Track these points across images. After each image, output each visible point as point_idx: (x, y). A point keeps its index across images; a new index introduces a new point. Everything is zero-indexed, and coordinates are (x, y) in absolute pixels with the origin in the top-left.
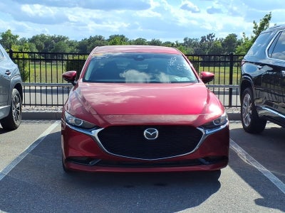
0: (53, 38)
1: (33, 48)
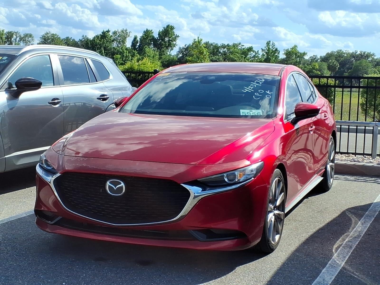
0: (353, 55)
1: (324, 69)
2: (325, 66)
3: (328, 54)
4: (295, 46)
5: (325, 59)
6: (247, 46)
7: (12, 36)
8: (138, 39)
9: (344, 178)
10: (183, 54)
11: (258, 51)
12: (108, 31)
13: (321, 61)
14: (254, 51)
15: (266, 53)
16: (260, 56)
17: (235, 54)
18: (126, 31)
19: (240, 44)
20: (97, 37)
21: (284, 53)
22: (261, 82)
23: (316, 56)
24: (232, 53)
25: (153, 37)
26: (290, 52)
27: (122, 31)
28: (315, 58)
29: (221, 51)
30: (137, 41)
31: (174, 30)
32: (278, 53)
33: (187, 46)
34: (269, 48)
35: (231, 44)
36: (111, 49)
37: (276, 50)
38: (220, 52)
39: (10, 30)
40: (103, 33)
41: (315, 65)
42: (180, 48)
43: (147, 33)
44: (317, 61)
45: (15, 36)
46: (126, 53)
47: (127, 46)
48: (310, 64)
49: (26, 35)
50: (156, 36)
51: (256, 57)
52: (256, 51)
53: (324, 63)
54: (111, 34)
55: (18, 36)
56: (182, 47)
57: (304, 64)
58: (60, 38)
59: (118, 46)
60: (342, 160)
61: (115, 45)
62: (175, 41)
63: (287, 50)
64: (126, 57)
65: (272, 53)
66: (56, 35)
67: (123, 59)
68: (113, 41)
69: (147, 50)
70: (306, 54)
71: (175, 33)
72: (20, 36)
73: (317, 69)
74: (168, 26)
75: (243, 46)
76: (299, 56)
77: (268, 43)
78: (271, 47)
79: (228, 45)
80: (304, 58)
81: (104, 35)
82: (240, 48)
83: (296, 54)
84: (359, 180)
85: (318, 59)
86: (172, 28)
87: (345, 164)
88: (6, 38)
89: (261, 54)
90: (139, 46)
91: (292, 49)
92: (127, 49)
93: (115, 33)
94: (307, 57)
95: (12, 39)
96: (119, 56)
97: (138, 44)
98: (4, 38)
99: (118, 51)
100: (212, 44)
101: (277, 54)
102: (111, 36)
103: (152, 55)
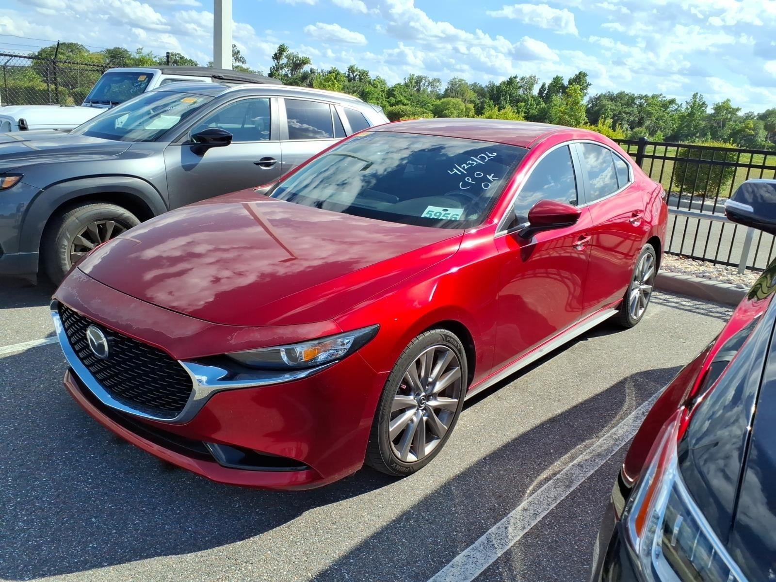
1: (760, 129)
2: (761, 125)
3: (768, 111)
4: (728, 100)
5: (763, 117)
6: (669, 97)
7: (421, 81)
8: (547, 86)
9: (676, 303)
10: (593, 104)
11: (681, 104)
12: (516, 77)
13: (757, 119)
14: (676, 104)
15: (691, 106)
16: (683, 110)
17: (652, 107)
18: (534, 77)
19: (661, 95)
20: (504, 83)
21: (712, 107)
22: (489, 157)
23: (753, 113)
24: (649, 105)
25: (563, 84)
26: (720, 107)
27: (531, 77)
28: (751, 116)
29: (638, 102)
30: (545, 88)
31: (587, 78)
32: (706, 108)
33: (598, 95)
34: (695, 101)
35: (650, 95)
36: (516, 96)
37: (704, 103)
38: (635, 104)
39: (420, 75)
40: (511, 79)
41: (749, 124)
42: (590, 97)
43: (557, 80)
44: (753, 118)
45: (424, 81)
46: (531, 101)
47: (534, 94)
48: (743, 122)
49: (434, 80)
50: (566, 83)
51: (679, 111)
52: (680, 104)
53: (761, 121)
54: (518, 80)
55: (427, 80)
56: (592, 96)
57: (735, 121)
58: (467, 83)
59: (524, 94)
60: (685, 272)
61: (521, 92)
62: (586, 89)
63: (717, 105)
64: (531, 105)
65: (698, 106)
66: (463, 80)
67: (526, 107)
68: (520, 87)
69: (554, 98)
70: (740, 109)
71: (588, 81)
72: (429, 81)
73: (751, 128)
74: (580, 73)
75: (665, 97)
76: (730, 112)
77: (695, 96)
78: (697, 100)
79: (646, 96)
80: (737, 115)
81: (511, 82)
82: (660, 99)
83: (727, 109)
84: (697, 310)
85: (755, 117)
86: (585, 75)
87: (687, 279)
88: (415, 83)
89: (685, 107)
90: (546, 94)
91: (724, 103)
92: (532, 97)
93: (522, 79)
94: (740, 114)
95: (421, 84)
96: (523, 104)
97: (546, 92)
98: (413, 83)
99: (524, 98)
100: (627, 94)
101: (703, 108)
102: (518, 83)
103: (558, 105)
